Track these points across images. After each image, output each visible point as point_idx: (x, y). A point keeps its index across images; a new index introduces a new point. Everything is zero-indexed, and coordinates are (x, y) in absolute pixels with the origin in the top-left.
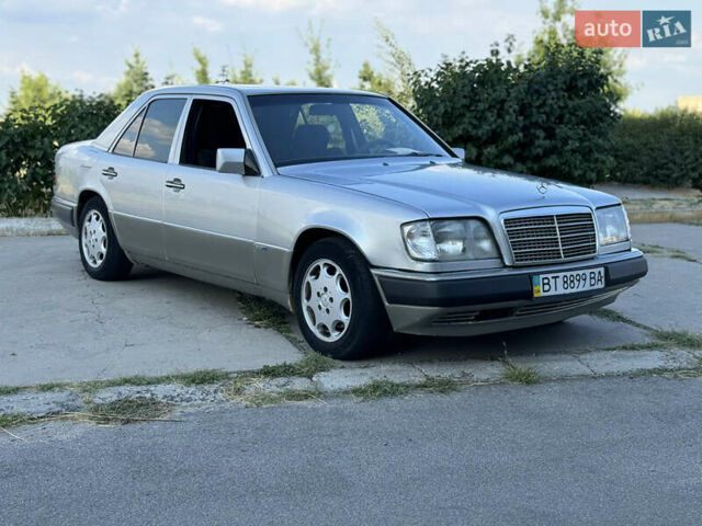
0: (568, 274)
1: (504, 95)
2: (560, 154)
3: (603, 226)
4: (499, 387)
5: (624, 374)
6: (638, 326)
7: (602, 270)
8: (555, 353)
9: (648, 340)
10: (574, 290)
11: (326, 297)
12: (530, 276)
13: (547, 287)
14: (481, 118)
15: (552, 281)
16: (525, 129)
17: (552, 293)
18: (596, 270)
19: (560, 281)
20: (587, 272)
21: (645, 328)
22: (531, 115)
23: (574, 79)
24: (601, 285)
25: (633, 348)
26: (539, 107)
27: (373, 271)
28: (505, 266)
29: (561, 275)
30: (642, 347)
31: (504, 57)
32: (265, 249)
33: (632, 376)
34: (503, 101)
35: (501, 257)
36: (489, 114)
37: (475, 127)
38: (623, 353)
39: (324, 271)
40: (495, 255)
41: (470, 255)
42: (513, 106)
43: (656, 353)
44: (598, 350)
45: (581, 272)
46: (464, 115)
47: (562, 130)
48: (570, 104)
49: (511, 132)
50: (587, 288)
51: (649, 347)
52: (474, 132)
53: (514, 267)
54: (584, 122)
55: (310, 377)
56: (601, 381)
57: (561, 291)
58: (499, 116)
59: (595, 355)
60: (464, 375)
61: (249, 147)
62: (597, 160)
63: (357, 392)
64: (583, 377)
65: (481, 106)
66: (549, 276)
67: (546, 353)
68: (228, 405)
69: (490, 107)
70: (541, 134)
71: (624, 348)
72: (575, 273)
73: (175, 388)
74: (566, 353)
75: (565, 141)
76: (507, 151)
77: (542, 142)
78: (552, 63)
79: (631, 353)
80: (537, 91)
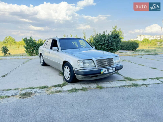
0: (108, 69)
1: (105, 38)
2: (113, 46)
3: (115, 60)
4: (95, 90)
5: (118, 87)
6: (122, 75)
7: (114, 68)
8: (106, 82)
9: (123, 79)
10: (109, 72)
11: (67, 72)
12: (101, 70)
13: (104, 72)
14: (102, 42)
15: (105, 71)
16: (108, 43)
17: (105, 73)
18: (113, 68)
19: (106, 71)
20: (112, 69)
21: (123, 76)
22: (109, 41)
23: (115, 36)
24: (114, 71)
25: (120, 81)
26: (110, 40)
27: (73, 69)
28: (96, 68)
29: (107, 69)
30: (122, 81)
31: (105, 33)
32: (59, 64)
33: (120, 87)
34: (105, 39)
35: (96, 66)
36: (103, 41)
37: (101, 43)
38: (119, 82)
39: (67, 68)
40: (95, 66)
41: (90, 66)
42: (106, 40)
43: (124, 82)
44: (114, 81)
45: (110, 69)
46: (99, 41)
47: (113, 43)
48: (115, 40)
49: (106, 43)
50: (112, 71)
51: (123, 81)
52: (101, 44)
53: (98, 68)
54: (116, 42)
55: (62, 87)
56: (114, 88)
57: (107, 72)
58: (104, 41)
59: (114, 82)
60: (89, 87)
61: (58, 47)
62: (118, 47)
63: (69, 91)
64: (111, 87)
65: (102, 40)
66: (104, 70)
67: (105, 82)
68: (44, 94)
69: (103, 40)
70: (110, 44)
71: (119, 81)
72: (109, 69)
73: (37, 90)
74: (108, 82)
75: (114, 45)
76: (106, 46)
77: (110, 45)
78: (112, 34)
79: (120, 82)
80: (110, 38)
